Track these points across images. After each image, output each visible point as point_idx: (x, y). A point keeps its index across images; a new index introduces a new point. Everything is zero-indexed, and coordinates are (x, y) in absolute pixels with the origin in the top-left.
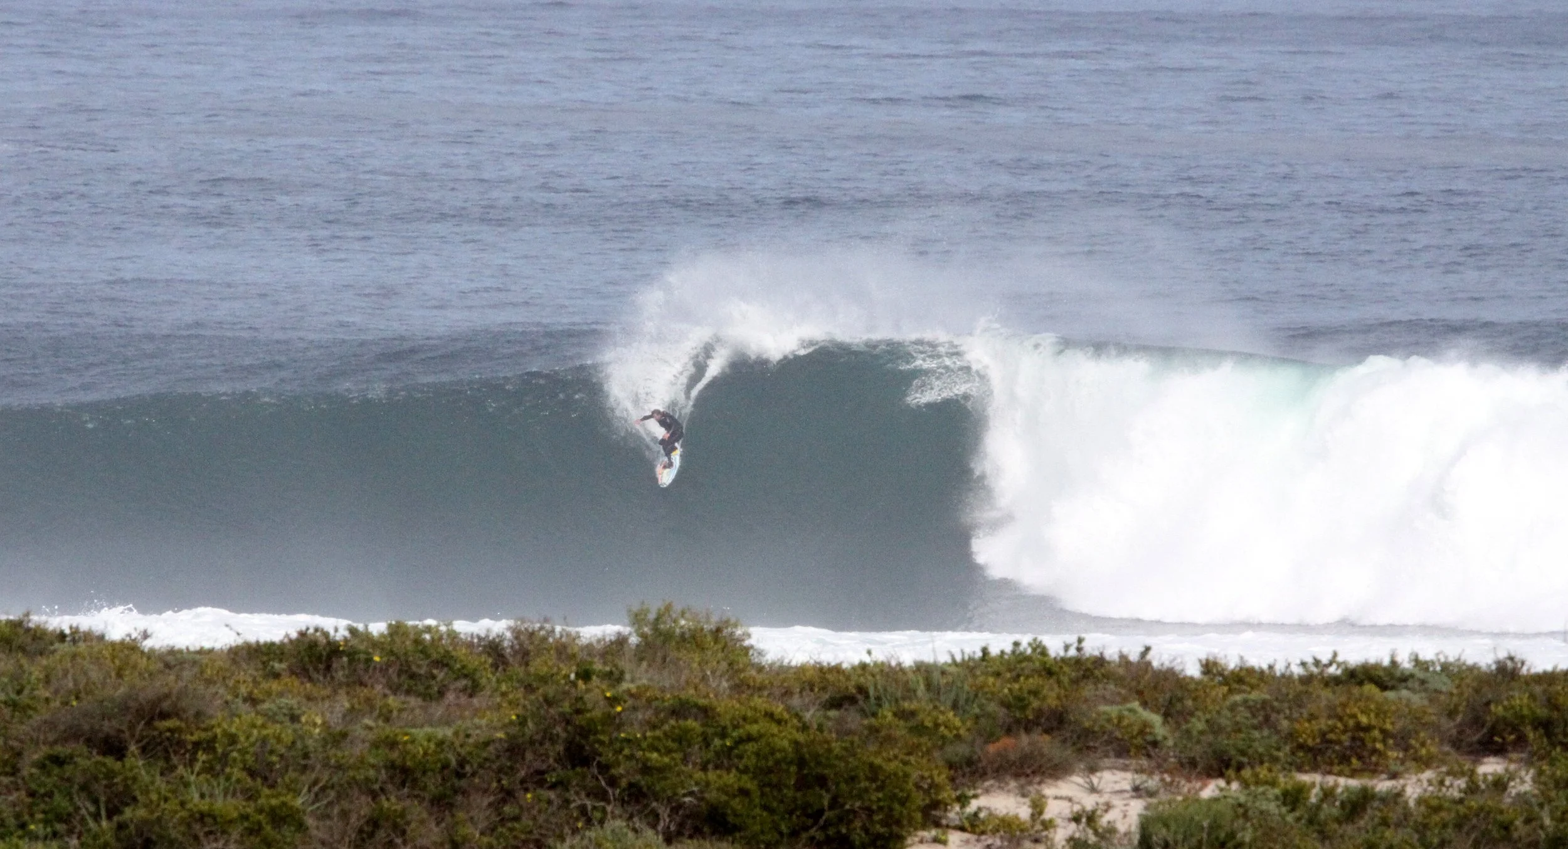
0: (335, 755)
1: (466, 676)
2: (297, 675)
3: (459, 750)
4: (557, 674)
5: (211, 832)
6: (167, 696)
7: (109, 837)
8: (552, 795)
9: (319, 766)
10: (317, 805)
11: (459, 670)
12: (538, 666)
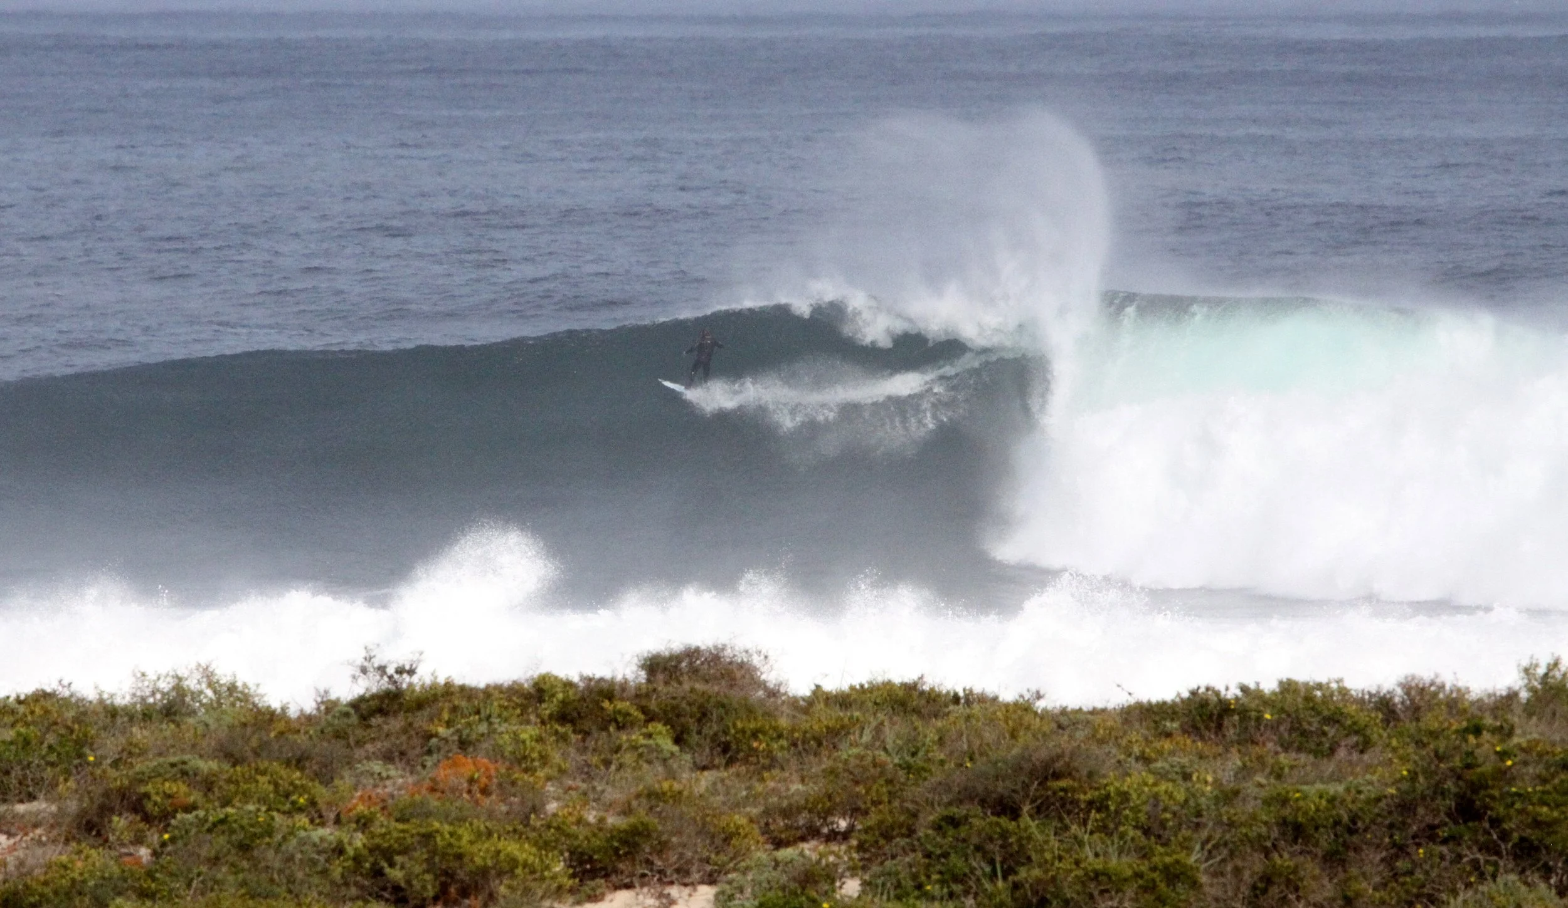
0: (1228, 812)
1: (1357, 732)
2: (1189, 734)
3: (1350, 806)
4: (1448, 728)
5: (1107, 891)
6: (1059, 757)
7: (1005, 897)
8: (1444, 849)
9: (1211, 824)
10: (1211, 862)
11: (1350, 726)
12: (1430, 721)
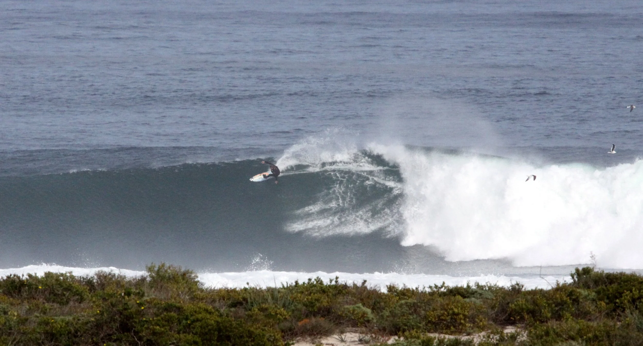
0: (23, 328)
1: (78, 295)
2: (7, 295)
3: (75, 325)
4: (116, 293)
8: (115, 344)
9: (16, 333)
11: (75, 292)
12: (108, 290)
